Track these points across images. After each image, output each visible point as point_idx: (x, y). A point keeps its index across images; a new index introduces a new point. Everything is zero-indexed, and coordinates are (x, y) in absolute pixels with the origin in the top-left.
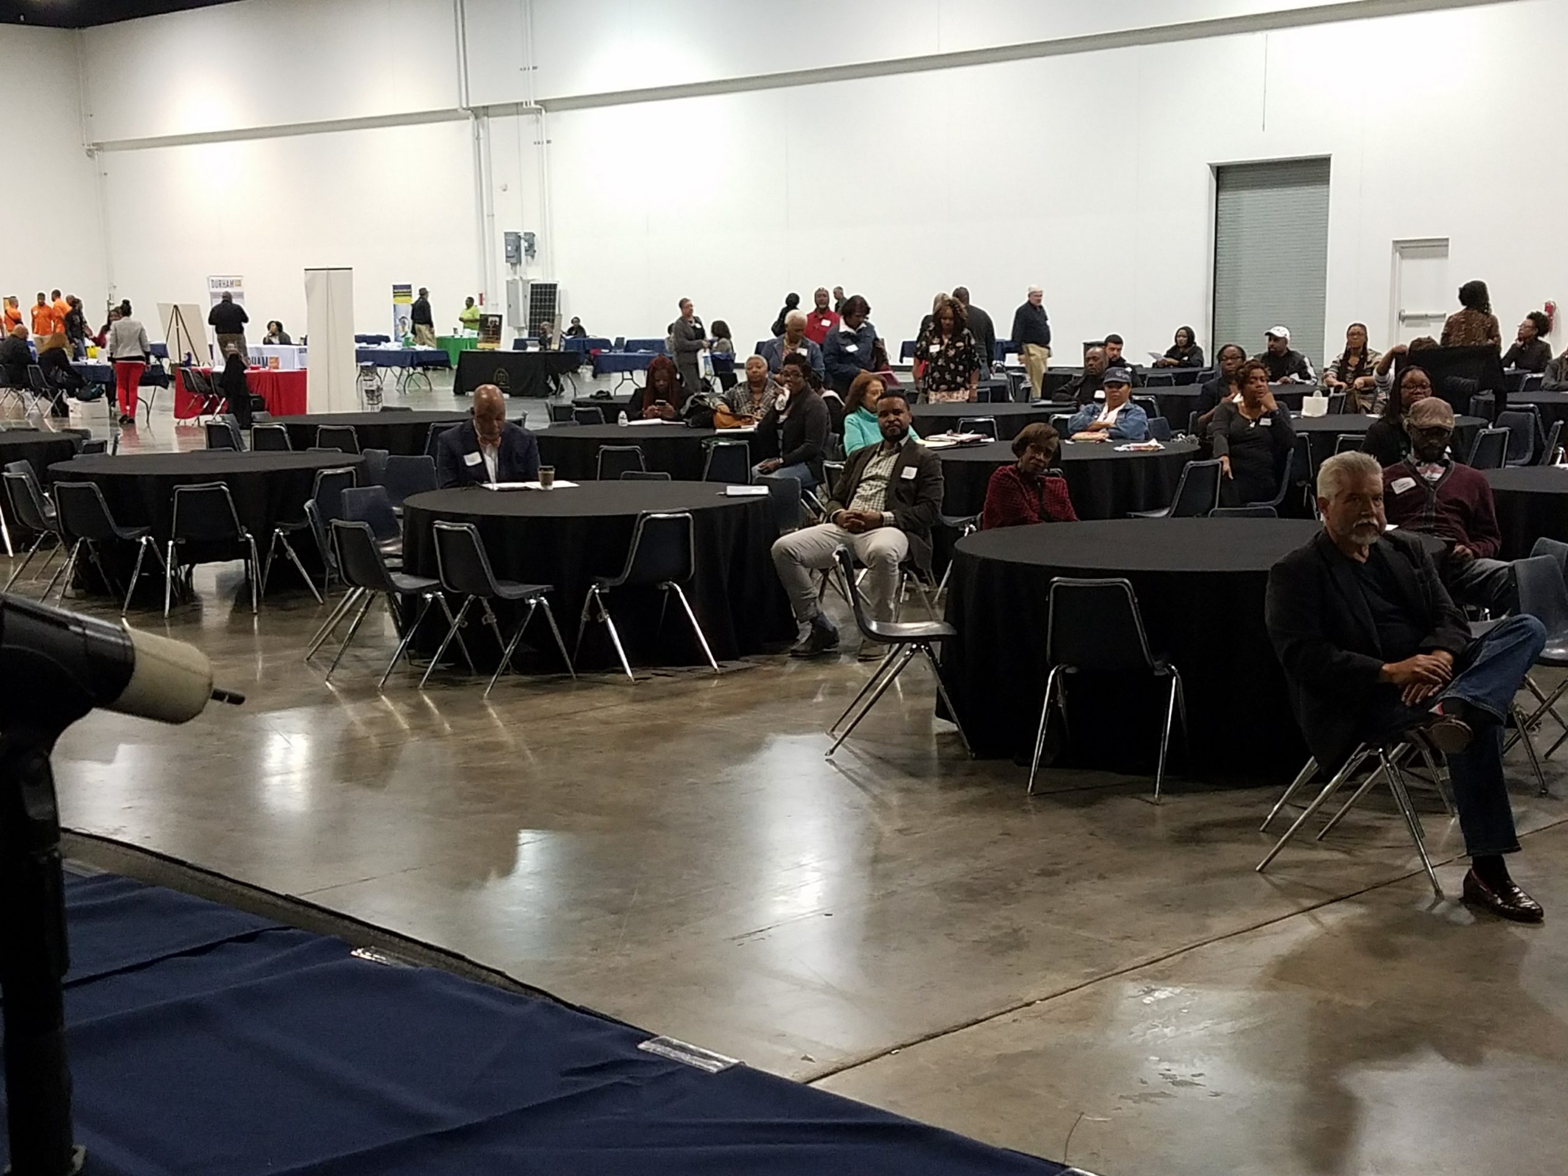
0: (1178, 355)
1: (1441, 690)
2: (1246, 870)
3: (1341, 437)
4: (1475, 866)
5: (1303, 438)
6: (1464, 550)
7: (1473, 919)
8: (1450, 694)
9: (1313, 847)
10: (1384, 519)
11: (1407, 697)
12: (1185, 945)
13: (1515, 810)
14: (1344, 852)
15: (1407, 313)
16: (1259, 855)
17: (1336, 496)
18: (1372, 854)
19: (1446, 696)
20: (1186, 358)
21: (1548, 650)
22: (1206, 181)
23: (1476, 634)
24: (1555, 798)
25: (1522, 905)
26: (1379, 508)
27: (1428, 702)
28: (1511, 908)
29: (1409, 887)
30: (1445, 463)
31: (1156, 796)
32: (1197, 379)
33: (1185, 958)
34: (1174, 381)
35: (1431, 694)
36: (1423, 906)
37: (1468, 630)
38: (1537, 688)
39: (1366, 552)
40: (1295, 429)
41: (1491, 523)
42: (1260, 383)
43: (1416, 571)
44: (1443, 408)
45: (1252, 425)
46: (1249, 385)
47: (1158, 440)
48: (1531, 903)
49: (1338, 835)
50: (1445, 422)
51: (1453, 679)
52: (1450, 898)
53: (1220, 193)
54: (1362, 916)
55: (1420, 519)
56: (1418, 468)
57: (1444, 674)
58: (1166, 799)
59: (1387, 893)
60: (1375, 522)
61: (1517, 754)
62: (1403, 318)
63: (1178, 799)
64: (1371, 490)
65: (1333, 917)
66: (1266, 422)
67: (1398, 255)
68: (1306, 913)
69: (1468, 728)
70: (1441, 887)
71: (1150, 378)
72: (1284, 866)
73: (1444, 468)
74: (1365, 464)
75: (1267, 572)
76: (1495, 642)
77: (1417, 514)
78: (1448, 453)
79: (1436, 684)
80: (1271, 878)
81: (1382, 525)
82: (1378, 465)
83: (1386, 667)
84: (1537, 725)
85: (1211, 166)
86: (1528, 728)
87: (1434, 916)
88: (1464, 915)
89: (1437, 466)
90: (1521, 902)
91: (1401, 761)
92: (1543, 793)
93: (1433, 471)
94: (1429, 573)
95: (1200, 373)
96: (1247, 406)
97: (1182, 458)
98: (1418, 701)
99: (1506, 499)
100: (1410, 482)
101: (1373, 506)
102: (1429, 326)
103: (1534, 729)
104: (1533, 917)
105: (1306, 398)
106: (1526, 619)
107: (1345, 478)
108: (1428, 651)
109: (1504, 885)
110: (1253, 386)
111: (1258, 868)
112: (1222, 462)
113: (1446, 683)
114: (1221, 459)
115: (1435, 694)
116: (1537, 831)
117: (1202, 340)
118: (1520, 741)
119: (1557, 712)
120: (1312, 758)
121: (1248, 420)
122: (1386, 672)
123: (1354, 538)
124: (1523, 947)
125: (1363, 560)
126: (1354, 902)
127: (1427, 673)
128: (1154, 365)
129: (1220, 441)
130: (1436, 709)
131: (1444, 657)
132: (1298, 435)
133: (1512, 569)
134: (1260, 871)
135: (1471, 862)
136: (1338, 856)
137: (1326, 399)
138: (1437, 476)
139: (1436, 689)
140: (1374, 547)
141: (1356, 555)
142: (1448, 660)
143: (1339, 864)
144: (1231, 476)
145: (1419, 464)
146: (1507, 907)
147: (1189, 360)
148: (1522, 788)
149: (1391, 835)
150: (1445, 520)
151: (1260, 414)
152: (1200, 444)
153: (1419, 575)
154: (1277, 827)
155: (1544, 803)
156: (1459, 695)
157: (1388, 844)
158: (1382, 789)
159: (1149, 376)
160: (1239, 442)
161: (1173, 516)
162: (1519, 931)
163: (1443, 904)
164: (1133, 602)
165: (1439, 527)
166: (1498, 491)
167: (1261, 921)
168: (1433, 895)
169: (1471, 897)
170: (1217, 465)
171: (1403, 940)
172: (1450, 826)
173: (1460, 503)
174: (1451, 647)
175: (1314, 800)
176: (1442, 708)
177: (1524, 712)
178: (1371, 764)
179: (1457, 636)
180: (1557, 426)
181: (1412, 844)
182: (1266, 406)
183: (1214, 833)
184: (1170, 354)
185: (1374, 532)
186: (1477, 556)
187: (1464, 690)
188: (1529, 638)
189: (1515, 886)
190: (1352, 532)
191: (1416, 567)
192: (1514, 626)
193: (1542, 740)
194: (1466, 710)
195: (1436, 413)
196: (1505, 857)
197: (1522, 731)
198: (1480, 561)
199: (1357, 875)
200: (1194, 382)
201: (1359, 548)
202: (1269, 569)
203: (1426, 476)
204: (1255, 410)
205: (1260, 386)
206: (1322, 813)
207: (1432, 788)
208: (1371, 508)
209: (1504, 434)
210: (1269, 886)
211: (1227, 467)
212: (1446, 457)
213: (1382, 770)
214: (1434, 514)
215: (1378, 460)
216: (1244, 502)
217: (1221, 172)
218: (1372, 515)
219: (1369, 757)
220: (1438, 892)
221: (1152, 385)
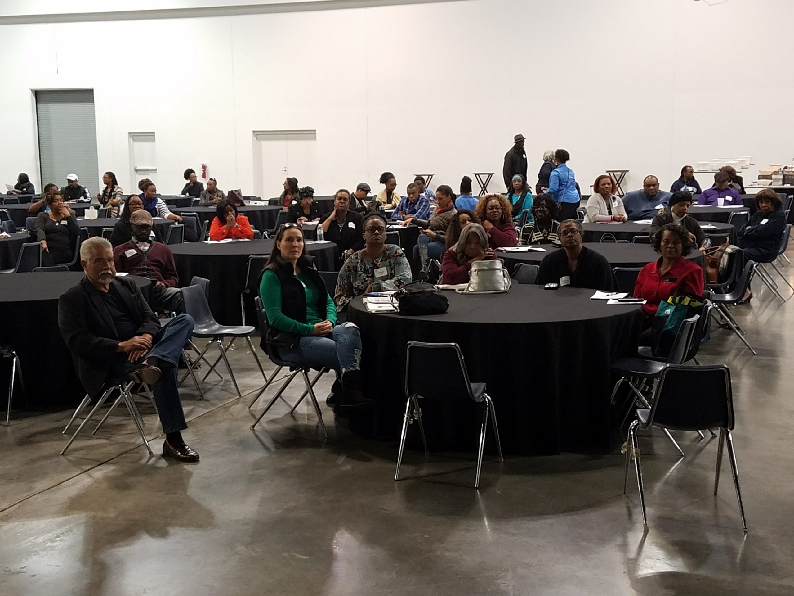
1: (147, 353)
2: (57, 455)
3: (104, 229)
4: (168, 439)
5: (85, 230)
6: (161, 284)
7: (167, 464)
8: (151, 355)
9: (91, 438)
10: (115, 270)
11: (131, 358)
12: (19, 499)
14: (106, 439)
15: (139, 168)
16: (61, 446)
17: (90, 260)
18: (120, 438)
19: (149, 356)
20: (25, 189)
21: (200, 330)
22: (30, 99)
23: (163, 325)
24: (206, 400)
25: (189, 454)
26: (111, 265)
27: (141, 359)
28: (185, 456)
29: (137, 453)
31: (7, 421)
33: (20, 506)
34: (19, 201)
35: (142, 356)
36: (144, 461)
37: (159, 324)
38: (197, 349)
39: (108, 287)
40: (80, 226)
44: (147, 215)
45: (57, 224)
47: (7, 233)
48: (194, 453)
49: (103, 430)
50: (148, 222)
51: (152, 347)
52: (156, 455)
53: (38, 105)
54: (114, 470)
55: (139, 270)
56: (137, 245)
57: (148, 345)
58: (12, 422)
59: (125, 457)
60: (110, 272)
61: (189, 381)
62: (137, 171)
63: (19, 422)
64: (107, 256)
65: (99, 473)
66: (64, 222)
67: (131, 139)
68: (85, 473)
69: (160, 370)
70: (152, 451)
71: (6, 200)
72: (75, 450)
73: (150, 244)
77: (138, 267)
79: (144, 350)
80: (68, 457)
81: (114, 273)
82: (110, 244)
83: (120, 344)
84: (199, 366)
85: (32, 90)
86: (193, 368)
87: (149, 465)
88: (163, 463)
89: (146, 243)
90: (189, 453)
91: (133, 390)
92: (201, 398)
93: (145, 246)
94: (139, 296)
96: (53, 214)
97: (21, 241)
98: (136, 360)
99: (181, 258)
100: (134, 252)
101: (108, 264)
103: (197, 368)
104: (195, 459)
105: (86, 210)
106: (184, 316)
107: (94, 250)
108: (140, 334)
109: (181, 446)
110: (57, 204)
111: (61, 453)
112: (42, 244)
113: (150, 349)
114: (42, 242)
115: (145, 356)
116: (198, 417)
118: (190, 375)
119: (207, 360)
120: (87, 395)
121: (54, 221)
122: (121, 347)
123: (100, 280)
124: (190, 474)
125: (106, 291)
126: (110, 463)
127: (139, 345)
128: (8, 193)
129: (41, 233)
130: (145, 363)
131: (148, 337)
132: (82, 229)
133: (181, 292)
134: (62, 454)
135: (166, 436)
136: (104, 441)
137: (97, 210)
138: (147, 248)
139: (145, 353)
140: (111, 284)
141: (103, 289)
142: (150, 338)
143: (103, 446)
144: (47, 250)
145: (137, 243)
146: (182, 456)
148: (190, 397)
149: (130, 428)
150: (152, 270)
151: (61, 218)
152: (30, 234)
154: (71, 431)
155: (202, 404)
156: (156, 355)
157: (129, 432)
158: (122, 405)
159: (5, 198)
160: (50, 233)
161: (17, 272)
162: (188, 467)
163: (154, 459)
167: (62, 480)
168: (148, 455)
169: (167, 454)
170: (39, 245)
171: (133, 479)
172: (155, 421)
173: (158, 261)
174: (151, 332)
175: (88, 415)
176: (147, 362)
177: (192, 360)
178: (116, 394)
179: (153, 326)
181: (138, 431)
182: (64, 214)
183: (38, 438)
186: (167, 287)
187: (157, 353)
188: (185, 326)
189: (186, 446)
190: (99, 278)
191: (133, 293)
192: (180, 320)
193: (200, 374)
194: (159, 362)
195: (144, 218)
196: (180, 431)
197: (190, 370)
198: (169, 289)
199: (112, 450)
201: (104, 285)
203: (142, 248)
204: (58, 216)
205: (60, 204)
206: (92, 420)
207: (149, 402)
208: (107, 265)
210: (66, 461)
211: (45, 246)
212: (150, 239)
213: (122, 397)
214: (146, 267)
217: (37, 94)
218: (108, 269)
219: (115, 389)
220: (151, 453)
221: (7, 204)
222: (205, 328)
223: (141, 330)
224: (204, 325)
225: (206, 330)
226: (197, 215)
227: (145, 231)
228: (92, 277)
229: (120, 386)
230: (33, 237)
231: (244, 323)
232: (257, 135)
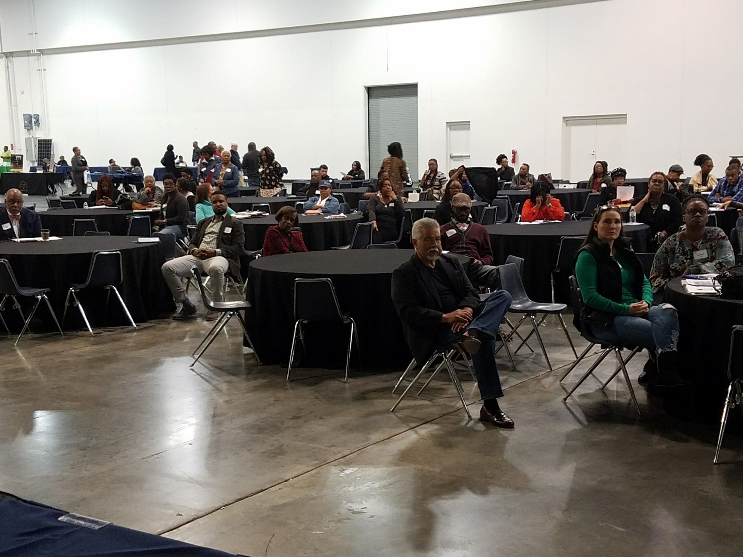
0: (353, 174)
1: (468, 325)
2: (388, 411)
3: (425, 211)
4: (486, 404)
5: (409, 212)
6: (478, 262)
7: (484, 428)
8: (472, 327)
9: (415, 399)
10: (441, 248)
11: (454, 328)
12: (358, 448)
13: (501, 378)
14: (429, 400)
15: (454, 155)
16: (391, 404)
17: (420, 238)
18: (441, 401)
19: (470, 328)
20: (357, 176)
21: (514, 305)
22: (363, 94)
23: (482, 299)
24: (520, 372)
25: (505, 421)
26: (439, 243)
27: (463, 330)
28: (501, 422)
29: (457, 415)
30: (468, 223)
31: (346, 379)
32: (362, 185)
33: (358, 454)
34: (352, 186)
35: (464, 327)
36: (464, 423)
37: (480, 299)
38: (510, 323)
39: (434, 264)
40: (405, 208)
41: (489, 249)
42: (389, 187)
43: (456, 272)
44: (466, 198)
45: (386, 206)
46: (383, 188)
47: (344, 214)
48: (509, 419)
49: (426, 393)
50: (468, 204)
51: (473, 320)
52: (474, 420)
53: (370, 100)
54: (437, 430)
55: (459, 248)
56: (457, 225)
57: (469, 318)
58: (350, 380)
59: (446, 419)
60: (437, 250)
61: (503, 352)
62: (452, 157)
63: (355, 380)
64: (435, 235)
65: (424, 431)
66: (392, 205)
67: (449, 128)
68: (412, 430)
69: (480, 342)
70: (471, 414)
71: (341, 185)
72: (403, 409)
73: (468, 225)
74: (432, 223)
75: (391, 274)
76: (490, 303)
77: (458, 246)
78: (470, 218)
79: (466, 322)
80: (397, 414)
81: (440, 251)
82: (438, 224)
83: (444, 316)
84: (511, 339)
85: (365, 87)
86: (506, 341)
87: (468, 428)
88: (480, 427)
89: (465, 224)
90: (504, 419)
91: (453, 358)
92: (514, 370)
93: (464, 226)
94: (461, 272)
95: (364, 182)
96: (383, 197)
97: (355, 222)
98: (458, 330)
99: (496, 238)
100: (454, 231)
101: (436, 243)
102: (463, 161)
103: (509, 341)
104: (510, 426)
105: (410, 194)
106: (504, 292)
107: (423, 229)
108: (462, 308)
109: (497, 411)
110: (385, 188)
111: (391, 410)
112: (373, 223)
113: (470, 322)
114: (373, 222)
115: (466, 327)
116: (511, 387)
117: (364, 167)
118: (504, 347)
119: (519, 333)
120: (414, 359)
121: (384, 204)
122: (444, 318)
123: (428, 257)
124: (505, 440)
125: (433, 267)
126: (434, 423)
127: (461, 318)
128: (343, 179)
129: (372, 214)
130: (466, 334)
131: (469, 310)
132: (406, 210)
133: (498, 270)
134: (392, 411)
135: (483, 402)
136: (426, 402)
137: (418, 194)
138: (465, 228)
139: (466, 325)
140: (438, 261)
141: (430, 265)
142: (470, 311)
143: (427, 406)
144: (377, 230)
145: (457, 223)
146: (499, 422)
147: (358, 176)
148: (504, 368)
149: (450, 392)
150: (470, 248)
151: (389, 201)
152: (363, 215)
153: (457, 273)
154: (400, 390)
155: (514, 374)
156: (476, 327)
157: (449, 396)
158: (444, 371)
159: (341, 184)
160: (380, 214)
161: (352, 249)
162: (504, 433)
163: (472, 422)
164: (333, 289)
165: (467, 251)
166: (491, 235)
167: (393, 434)
168: (467, 418)
169: (484, 419)
170: (371, 225)
171: (455, 439)
172: (473, 387)
173: (475, 240)
174: (472, 306)
175: (415, 377)
176: (469, 333)
177: (505, 334)
178: (439, 360)
179: (474, 301)
180: (517, 206)
181: (458, 395)
182: (392, 198)
183: (372, 395)
184: (350, 173)
185: (437, 254)
186: (484, 264)
187: (477, 325)
188: (504, 301)
189: (502, 412)
190: (427, 254)
191: (456, 270)
192: (499, 295)
193: (513, 346)
194: (479, 334)
195: (464, 200)
196: (497, 399)
197: (504, 342)
198: (485, 266)
199: (435, 411)
200: (361, 186)
201: (431, 262)
202: (392, 272)
203: (461, 228)
204: (387, 199)
205: (388, 188)
206: (419, 383)
207: (467, 369)
208: (435, 244)
209: (495, 209)
210: (396, 418)
211: (375, 225)
212: (469, 220)
213: (444, 363)
214: (465, 246)
215: (438, 222)
216: (384, 241)
217: (370, 90)
218: (436, 247)
219: (438, 357)
220: (469, 417)
221: (342, 188)
222: (519, 303)
223: (463, 303)
224: (518, 301)
225: (520, 306)
226: (509, 199)
227: (464, 213)
228: (421, 253)
229: (443, 353)
230: (366, 218)
231: (553, 301)
232: (567, 120)
